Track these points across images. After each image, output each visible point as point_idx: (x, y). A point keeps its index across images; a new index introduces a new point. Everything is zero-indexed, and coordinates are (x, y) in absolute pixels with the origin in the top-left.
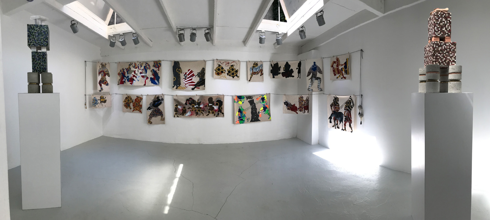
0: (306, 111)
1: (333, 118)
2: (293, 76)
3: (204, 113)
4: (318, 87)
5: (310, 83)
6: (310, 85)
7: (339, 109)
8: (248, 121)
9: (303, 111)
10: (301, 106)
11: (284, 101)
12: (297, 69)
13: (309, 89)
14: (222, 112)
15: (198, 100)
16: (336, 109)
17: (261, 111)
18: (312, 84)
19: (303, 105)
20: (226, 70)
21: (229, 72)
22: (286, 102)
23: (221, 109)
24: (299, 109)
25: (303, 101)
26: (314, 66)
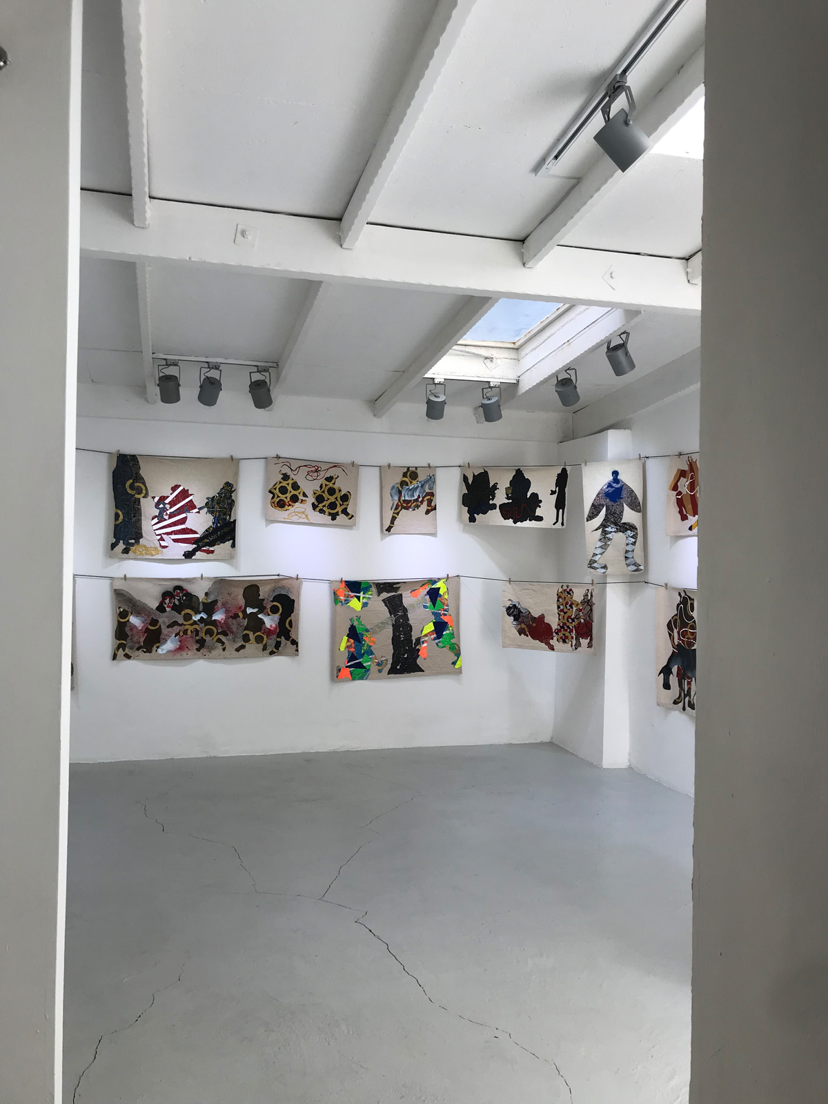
0: (584, 642)
1: (675, 669)
2: (540, 519)
3: (228, 640)
4: (626, 557)
5: (600, 544)
8: (380, 671)
9: (574, 642)
10: (564, 624)
11: (508, 604)
12: (553, 493)
13: (595, 565)
14: (293, 636)
15: (207, 594)
16: (685, 639)
17: (426, 635)
18: (604, 547)
19: (573, 620)
20: (310, 493)
21: (320, 499)
22: (515, 606)
23: (287, 625)
25: (572, 604)
26: (614, 483)
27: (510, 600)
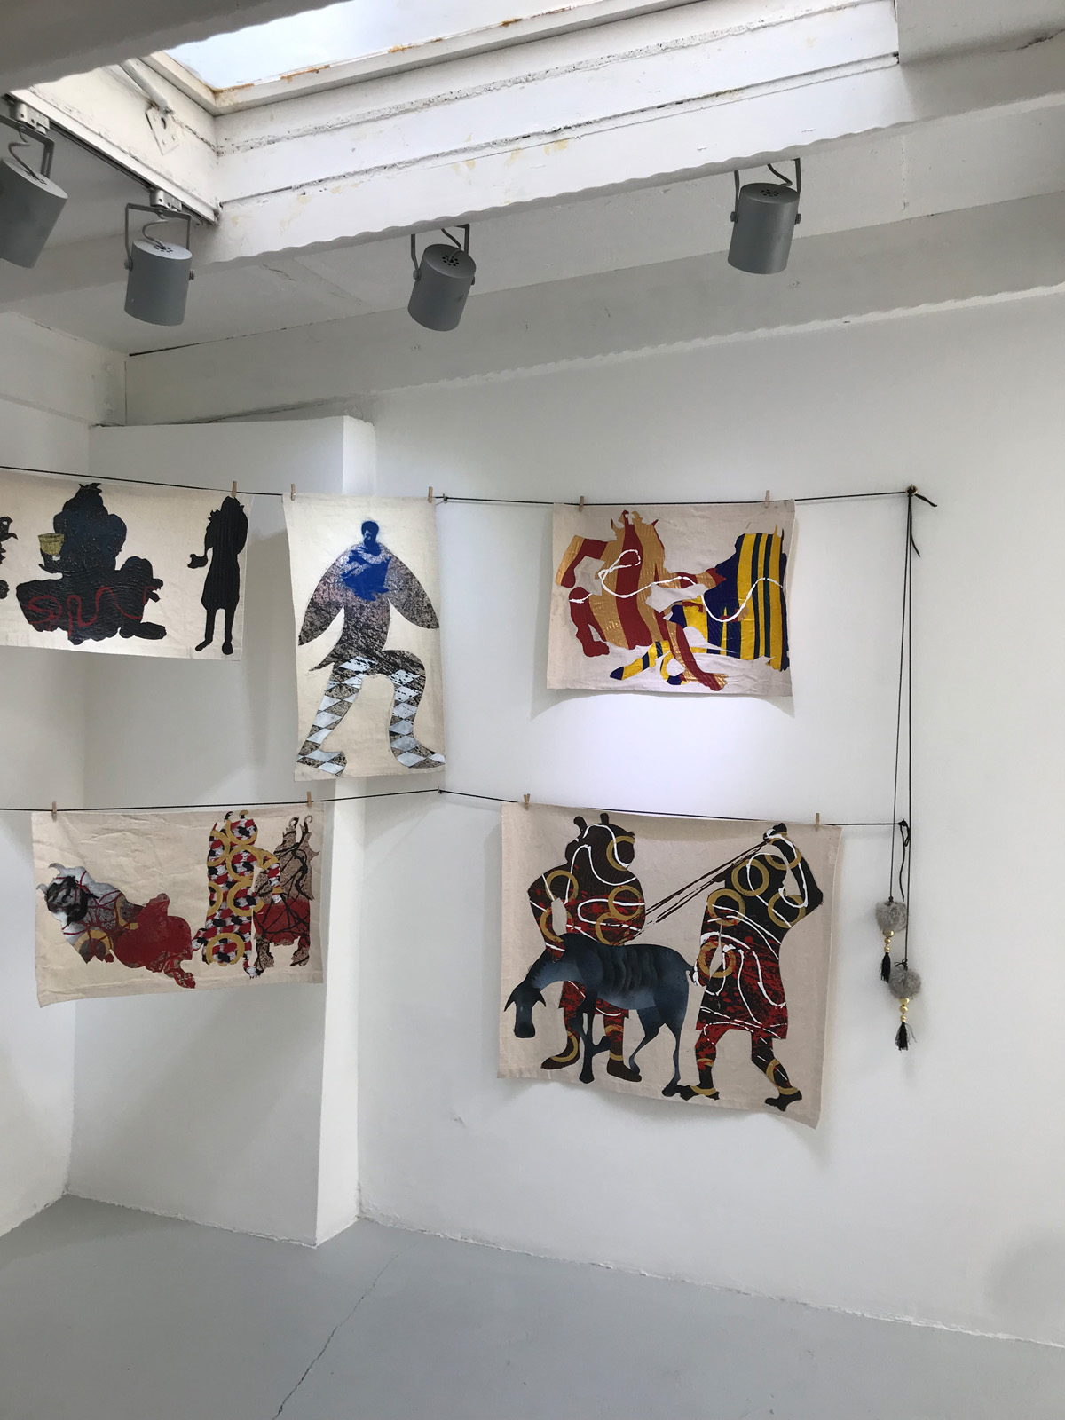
0: (283, 953)
1: (553, 991)
2: (156, 632)
4: (392, 734)
5: (327, 702)
6: (325, 719)
7: (640, 922)
9: (253, 956)
10: (226, 913)
11: (51, 877)
12: (196, 562)
13: (315, 755)
16: (599, 924)
18: (339, 710)
19: (251, 901)
22: (70, 881)
24: (203, 941)
25: (252, 858)
26: (367, 552)
27: (54, 865)
